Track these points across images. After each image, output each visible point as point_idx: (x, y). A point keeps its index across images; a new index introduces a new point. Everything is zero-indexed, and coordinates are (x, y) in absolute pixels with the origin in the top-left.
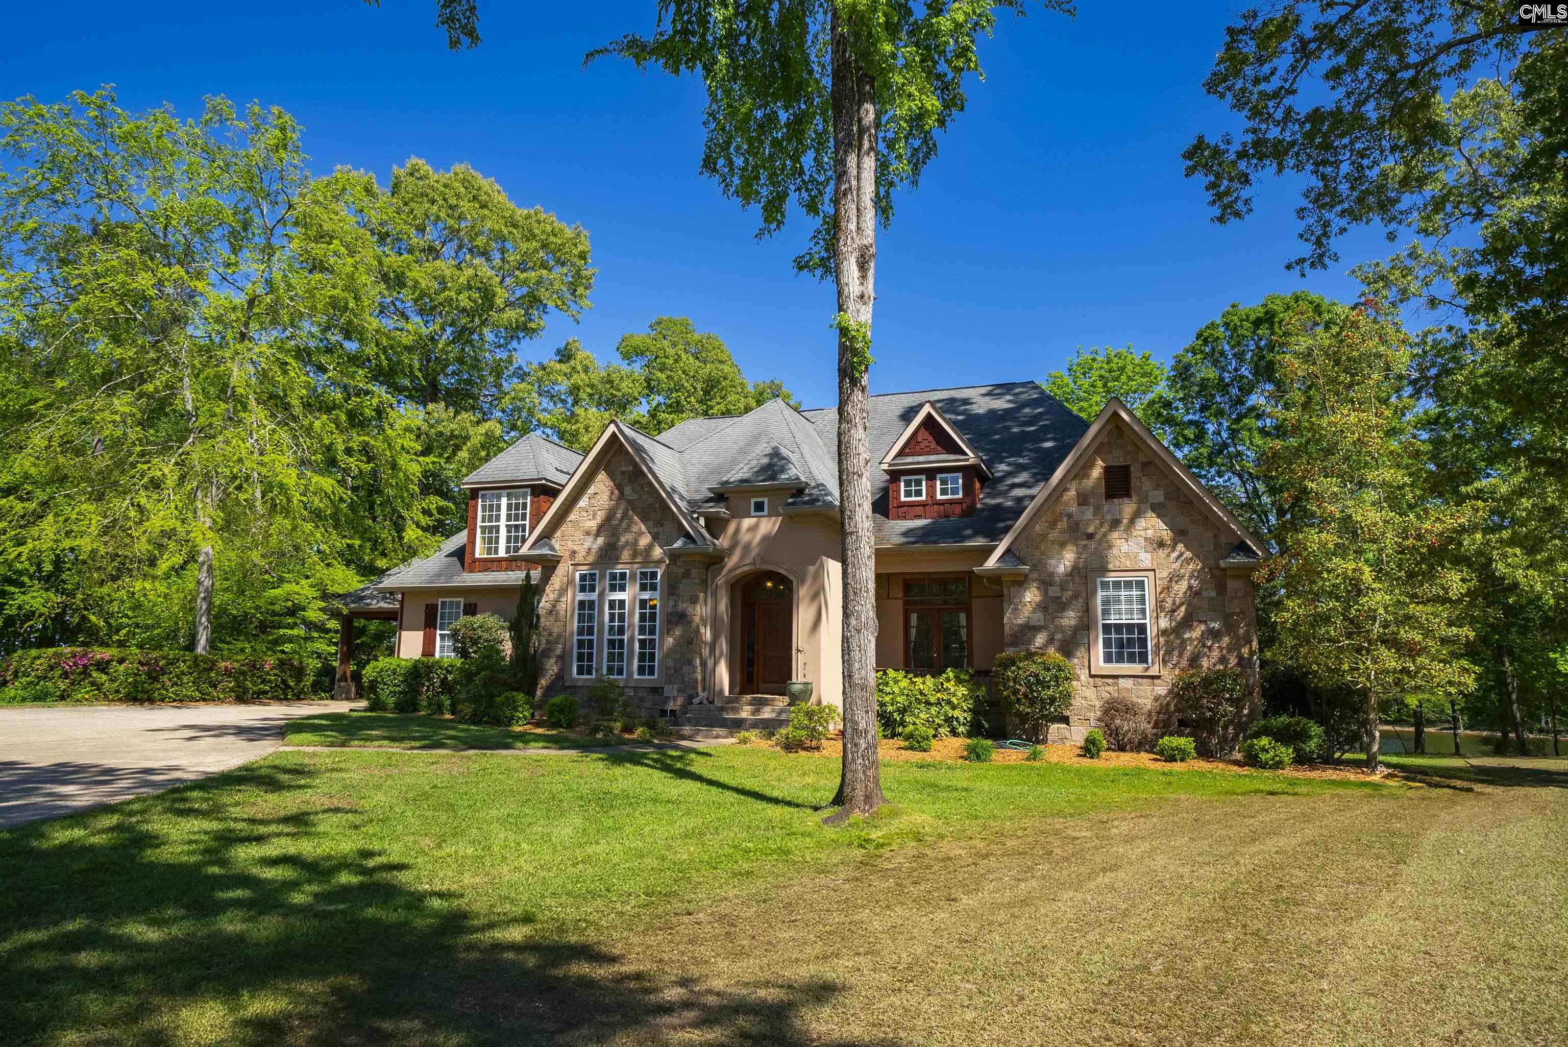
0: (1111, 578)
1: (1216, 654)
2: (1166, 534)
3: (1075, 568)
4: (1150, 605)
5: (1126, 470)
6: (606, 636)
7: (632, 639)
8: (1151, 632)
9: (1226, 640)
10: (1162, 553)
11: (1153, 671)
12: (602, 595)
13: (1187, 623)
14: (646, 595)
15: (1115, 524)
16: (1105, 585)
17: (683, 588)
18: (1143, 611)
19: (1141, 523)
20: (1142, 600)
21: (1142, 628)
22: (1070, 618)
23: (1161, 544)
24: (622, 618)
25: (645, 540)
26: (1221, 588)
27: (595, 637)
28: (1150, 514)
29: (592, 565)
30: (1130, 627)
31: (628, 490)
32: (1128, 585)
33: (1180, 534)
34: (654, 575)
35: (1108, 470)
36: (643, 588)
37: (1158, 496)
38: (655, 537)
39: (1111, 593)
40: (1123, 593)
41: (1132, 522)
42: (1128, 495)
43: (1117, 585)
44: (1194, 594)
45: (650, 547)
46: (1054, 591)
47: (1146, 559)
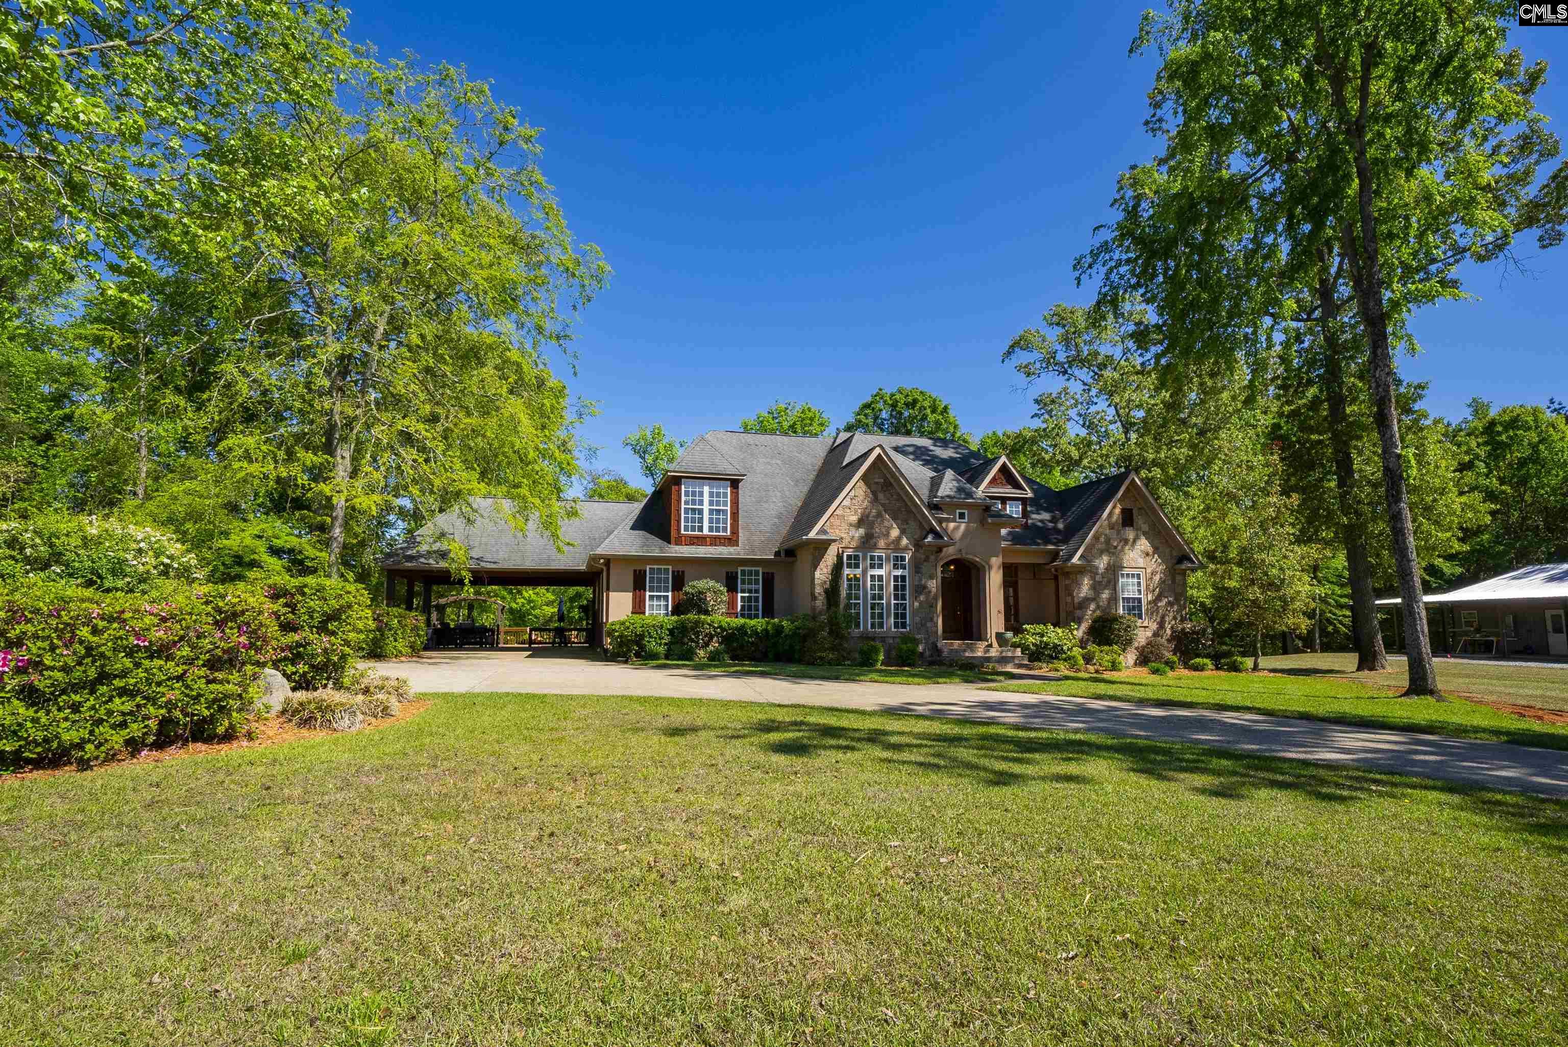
0: (1125, 571)
1: (1171, 614)
2: (1150, 550)
3: (1109, 564)
4: (1143, 588)
5: (1131, 510)
6: (870, 601)
7: (889, 604)
8: (1144, 603)
9: (1176, 607)
10: (1148, 559)
11: (1145, 624)
12: (864, 572)
13: (1158, 598)
14: (899, 572)
15: (1126, 541)
16: (1123, 575)
17: (925, 568)
18: (1139, 591)
19: (1138, 543)
20: (1139, 584)
21: (1139, 600)
22: (1105, 595)
23: (1147, 554)
24: (881, 588)
25: (895, 533)
26: (1174, 581)
27: (861, 601)
28: (1143, 538)
29: (856, 549)
30: (1134, 599)
31: (881, 496)
32: (1133, 575)
33: (1156, 549)
34: (903, 559)
35: (1123, 511)
36: (896, 567)
37: (1145, 527)
38: (903, 532)
39: (1125, 580)
40: (1130, 580)
41: (1134, 541)
42: (1132, 525)
43: (1128, 575)
44: (1162, 582)
45: (899, 539)
46: (1098, 578)
47: (1141, 562)
